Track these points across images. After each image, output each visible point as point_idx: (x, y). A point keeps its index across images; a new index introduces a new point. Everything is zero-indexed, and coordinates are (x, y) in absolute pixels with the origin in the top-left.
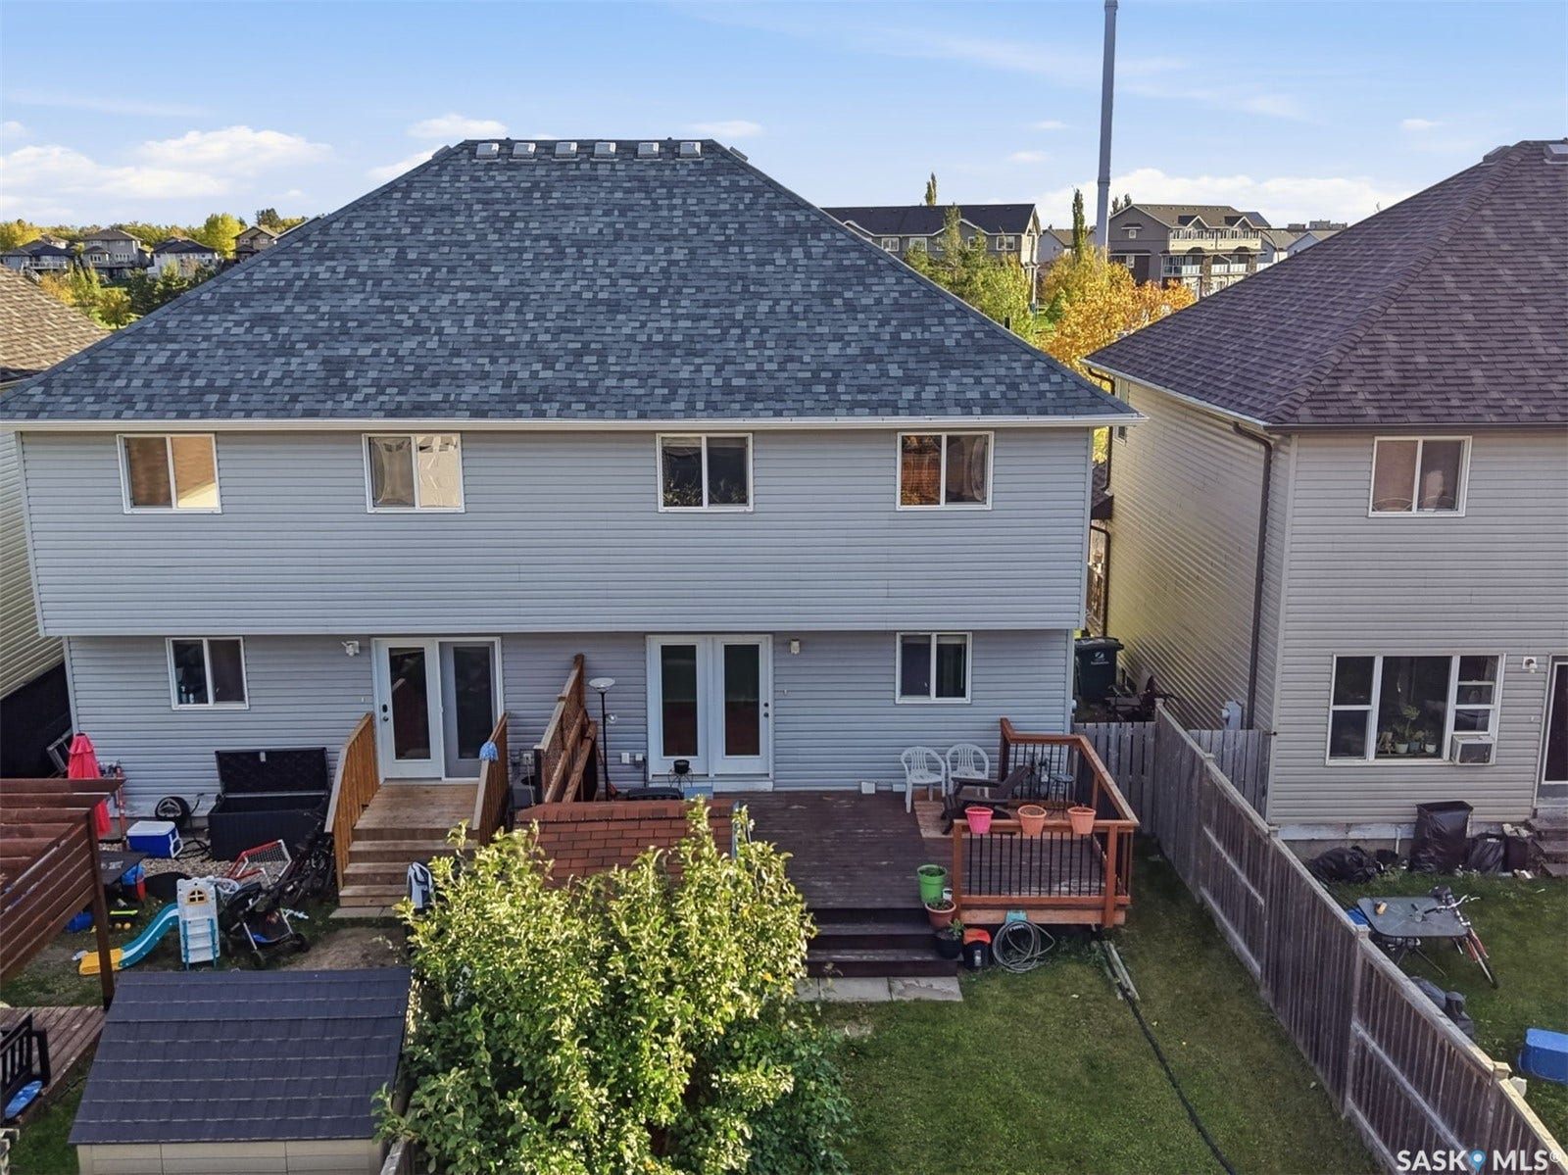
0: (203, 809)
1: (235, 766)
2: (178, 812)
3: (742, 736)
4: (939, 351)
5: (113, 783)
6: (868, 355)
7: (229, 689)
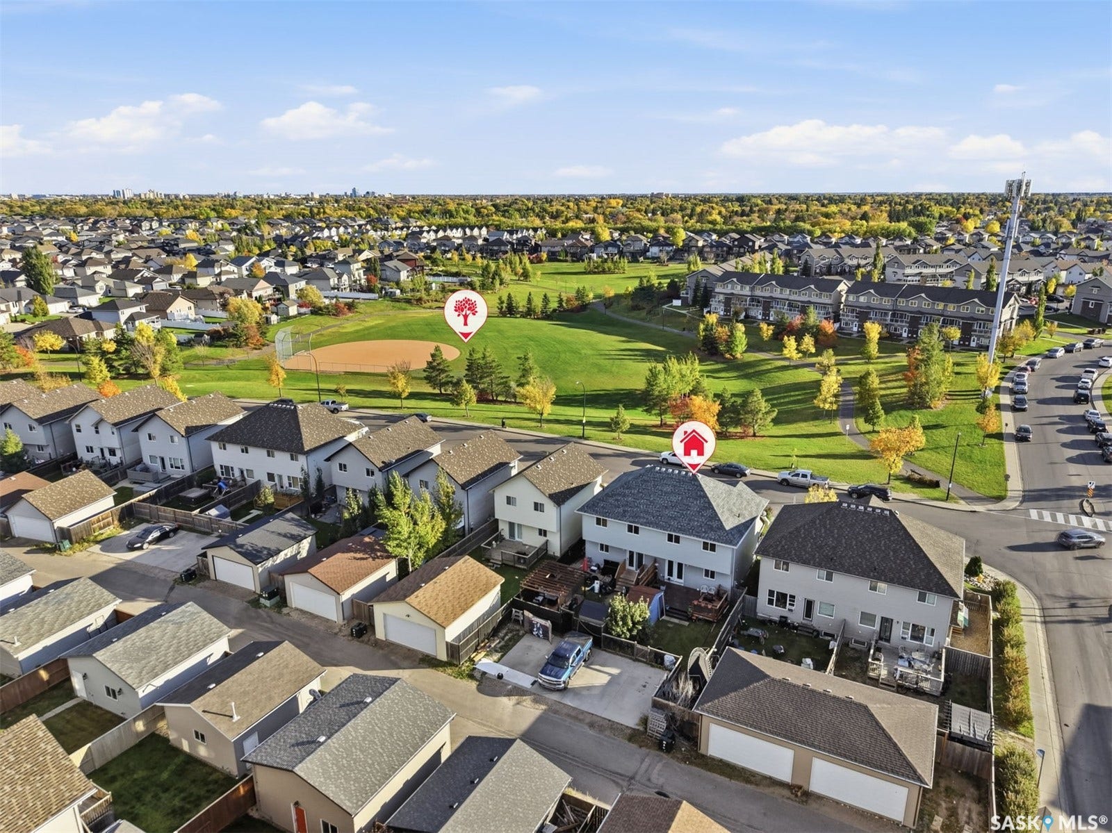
0: (602, 566)
1: (606, 562)
2: (598, 566)
3: (680, 576)
4: (712, 526)
5: (590, 560)
6: (701, 526)
7: (607, 551)
